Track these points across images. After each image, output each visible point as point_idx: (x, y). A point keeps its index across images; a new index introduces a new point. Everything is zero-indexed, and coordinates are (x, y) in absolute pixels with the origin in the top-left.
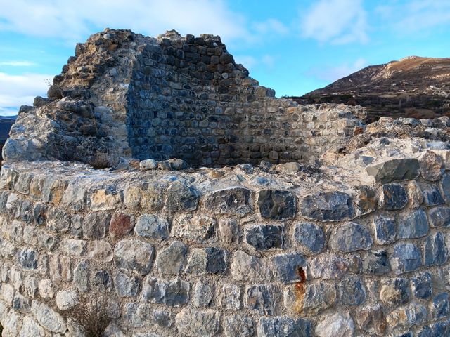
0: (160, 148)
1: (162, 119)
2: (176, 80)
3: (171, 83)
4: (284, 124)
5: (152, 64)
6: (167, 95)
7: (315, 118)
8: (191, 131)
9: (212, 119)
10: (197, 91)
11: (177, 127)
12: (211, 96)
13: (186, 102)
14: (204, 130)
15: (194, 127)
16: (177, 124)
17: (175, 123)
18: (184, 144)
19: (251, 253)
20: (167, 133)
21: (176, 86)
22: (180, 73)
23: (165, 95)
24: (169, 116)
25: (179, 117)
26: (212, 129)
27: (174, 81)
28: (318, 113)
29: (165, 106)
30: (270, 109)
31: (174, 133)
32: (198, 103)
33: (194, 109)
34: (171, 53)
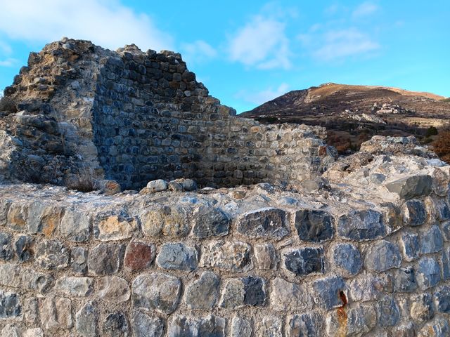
0: (121, 168)
1: (124, 137)
2: (138, 96)
3: (133, 99)
4: (248, 143)
5: (114, 78)
6: (129, 111)
7: (279, 138)
8: (153, 149)
9: (176, 137)
10: (160, 108)
11: (138, 145)
12: (174, 113)
13: (148, 119)
14: (167, 149)
15: (157, 146)
16: (139, 142)
17: (137, 141)
18: (146, 163)
19: (289, 279)
20: (128, 151)
21: (138, 102)
22: (141, 89)
23: (126, 111)
24: (131, 134)
25: (141, 135)
26: (175, 148)
27: (136, 97)
28: (282, 132)
29: (127, 124)
30: (233, 128)
31: (136, 152)
32: (160, 120)
33: (156, 126)
34: (132, 67)
